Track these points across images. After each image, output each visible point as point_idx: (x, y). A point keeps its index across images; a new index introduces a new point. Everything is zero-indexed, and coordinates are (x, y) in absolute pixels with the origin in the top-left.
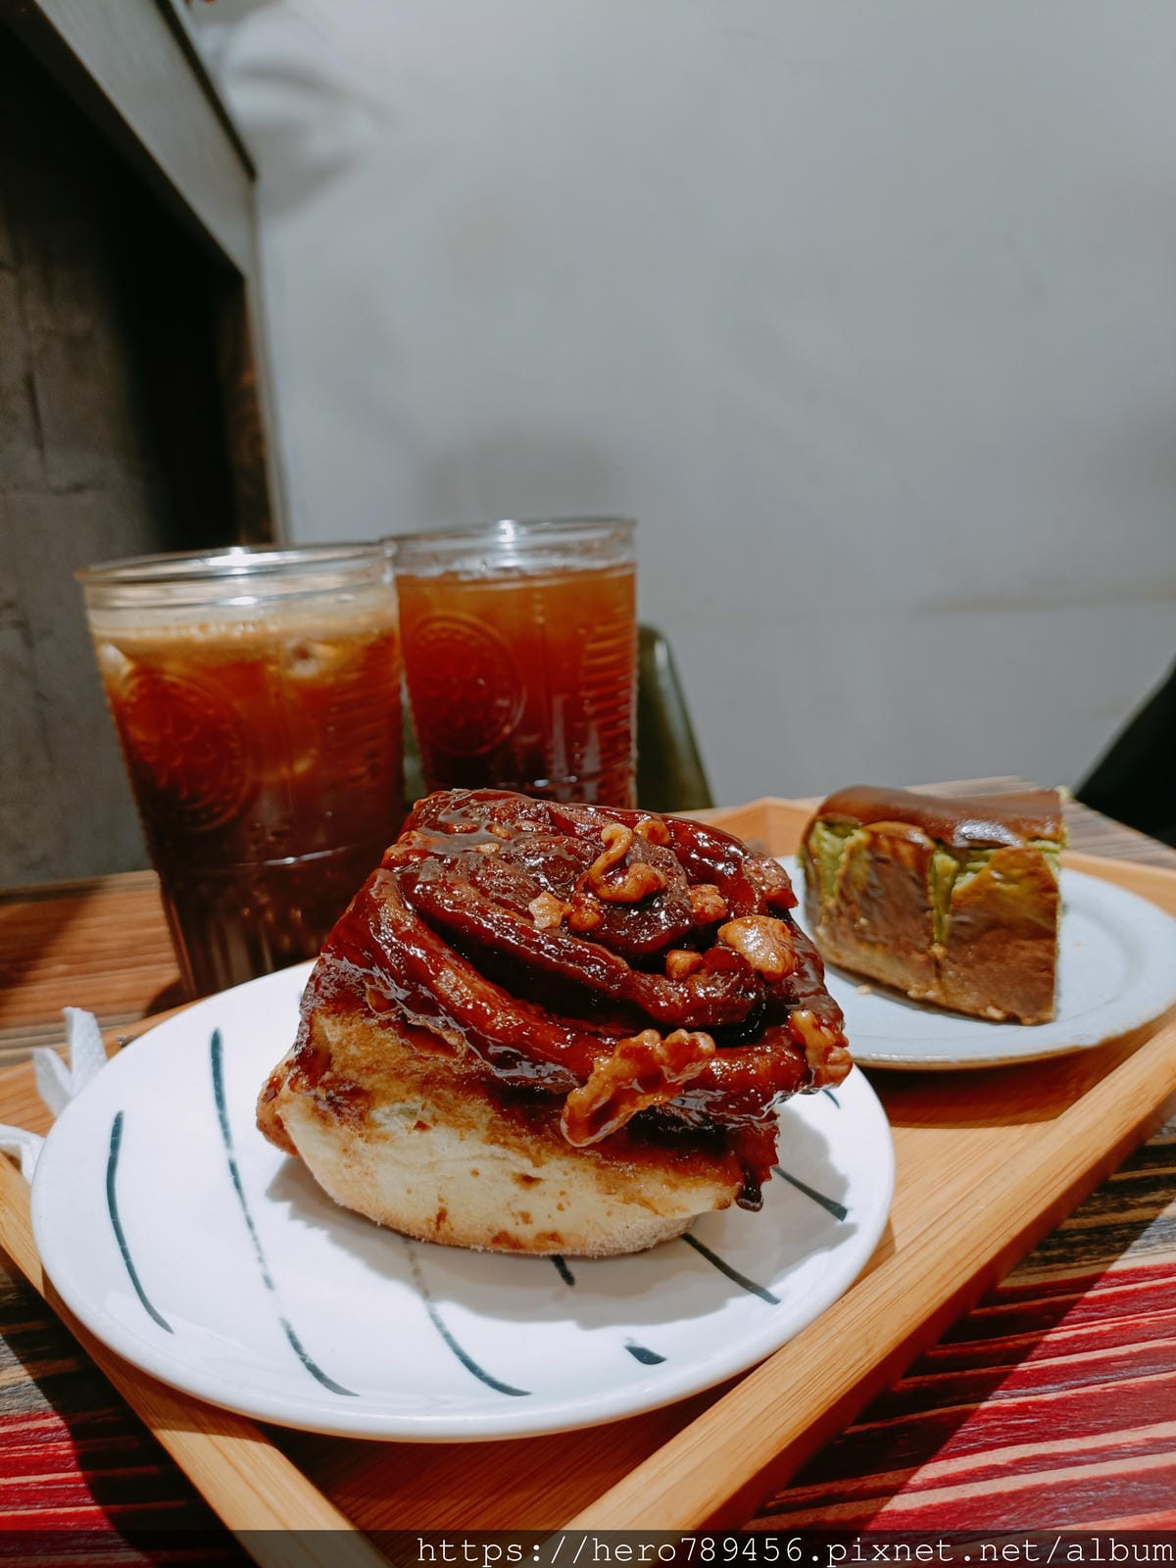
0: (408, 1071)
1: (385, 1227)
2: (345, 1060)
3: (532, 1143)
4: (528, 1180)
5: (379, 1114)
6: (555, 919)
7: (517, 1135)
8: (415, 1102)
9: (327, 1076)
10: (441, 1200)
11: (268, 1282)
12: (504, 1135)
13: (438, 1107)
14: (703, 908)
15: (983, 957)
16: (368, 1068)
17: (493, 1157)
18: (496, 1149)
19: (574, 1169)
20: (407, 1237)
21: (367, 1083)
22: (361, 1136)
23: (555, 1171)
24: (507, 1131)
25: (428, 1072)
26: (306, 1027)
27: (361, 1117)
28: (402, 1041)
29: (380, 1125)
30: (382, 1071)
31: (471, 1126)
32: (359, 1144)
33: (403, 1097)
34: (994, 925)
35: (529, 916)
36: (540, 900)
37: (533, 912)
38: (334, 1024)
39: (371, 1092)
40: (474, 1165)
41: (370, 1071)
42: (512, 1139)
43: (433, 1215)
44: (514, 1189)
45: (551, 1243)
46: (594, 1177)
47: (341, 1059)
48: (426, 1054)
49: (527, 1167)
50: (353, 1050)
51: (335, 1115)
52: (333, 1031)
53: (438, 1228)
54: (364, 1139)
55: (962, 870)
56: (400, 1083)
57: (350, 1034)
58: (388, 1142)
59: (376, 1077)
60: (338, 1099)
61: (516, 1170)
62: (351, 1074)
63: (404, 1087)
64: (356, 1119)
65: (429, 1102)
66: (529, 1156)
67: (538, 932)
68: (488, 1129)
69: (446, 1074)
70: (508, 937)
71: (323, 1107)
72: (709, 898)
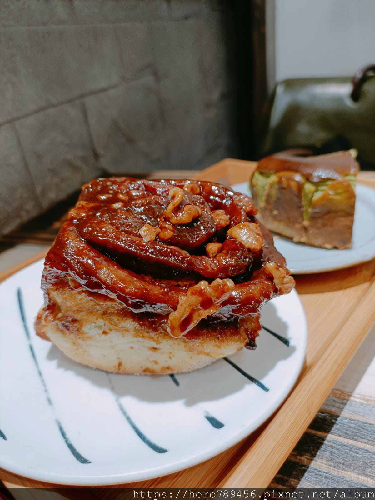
0: (95, 310)
1: (97, 369)
2: (66, 308)
3: (155, 335)
4: (155, 349)
5: (85, 329)
6: (152, 237)
7: (147, 333)
8: (101, 322)
9: (60, 315)
10: (119, 358)
11: (50, 402)
12: (141, 333)
13: (111, 324)
14: (219, 222)
15: (324, 225)
16: (77, 311)
17: (138, 341)
18: (140, 339)
19: (174, 344)
20: (107, 372)
21: (78, 317)
22: (80, 338)
23: (166, 345)
24: (143, 331)
25: (104, 309)
26: (47, 296)
27: (78, 330)
28: (90, 298)
29: (87, 333)
30: (84, 311)
31: (127, 330)
32: (80, 341)
33: (95, 321)
34: (329, 212)
35: (140, 236)
36: (144, 228)
37: (142, 235)
38: (58, 294)
39: (81, 320)
40: (131, 345)
41: (79, 312)
42: (146, 335)
43: (116, 364)
44: (150, 353)
45: (167, 370)
46: (183, 346)
47: (64, 308)
48: (101, 303)
49: (154, 345)
50: (69, 304)
51: (67, 331)
52: (58, 297)
53: (119, 369)
54: (81, 338)
55: (317, 191)
56: (92, 315)
57: (66, 298)
58: (92, 340)
59: (82, 314)
60: (67, 324)
61: (149, 345)
62: (70, 313)
63: (95, 317)
64: (76, 332)
65: (107, 322)
66: (154, 340)
67: (145, 244)
68: (134, 331)
69: (112, 310)
70: (131, 249)
71: (61, 328)
72: (222, 217)
